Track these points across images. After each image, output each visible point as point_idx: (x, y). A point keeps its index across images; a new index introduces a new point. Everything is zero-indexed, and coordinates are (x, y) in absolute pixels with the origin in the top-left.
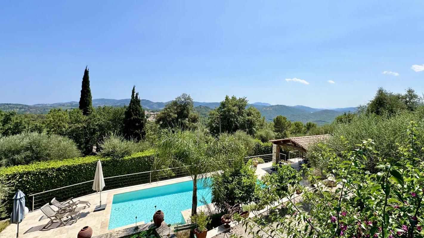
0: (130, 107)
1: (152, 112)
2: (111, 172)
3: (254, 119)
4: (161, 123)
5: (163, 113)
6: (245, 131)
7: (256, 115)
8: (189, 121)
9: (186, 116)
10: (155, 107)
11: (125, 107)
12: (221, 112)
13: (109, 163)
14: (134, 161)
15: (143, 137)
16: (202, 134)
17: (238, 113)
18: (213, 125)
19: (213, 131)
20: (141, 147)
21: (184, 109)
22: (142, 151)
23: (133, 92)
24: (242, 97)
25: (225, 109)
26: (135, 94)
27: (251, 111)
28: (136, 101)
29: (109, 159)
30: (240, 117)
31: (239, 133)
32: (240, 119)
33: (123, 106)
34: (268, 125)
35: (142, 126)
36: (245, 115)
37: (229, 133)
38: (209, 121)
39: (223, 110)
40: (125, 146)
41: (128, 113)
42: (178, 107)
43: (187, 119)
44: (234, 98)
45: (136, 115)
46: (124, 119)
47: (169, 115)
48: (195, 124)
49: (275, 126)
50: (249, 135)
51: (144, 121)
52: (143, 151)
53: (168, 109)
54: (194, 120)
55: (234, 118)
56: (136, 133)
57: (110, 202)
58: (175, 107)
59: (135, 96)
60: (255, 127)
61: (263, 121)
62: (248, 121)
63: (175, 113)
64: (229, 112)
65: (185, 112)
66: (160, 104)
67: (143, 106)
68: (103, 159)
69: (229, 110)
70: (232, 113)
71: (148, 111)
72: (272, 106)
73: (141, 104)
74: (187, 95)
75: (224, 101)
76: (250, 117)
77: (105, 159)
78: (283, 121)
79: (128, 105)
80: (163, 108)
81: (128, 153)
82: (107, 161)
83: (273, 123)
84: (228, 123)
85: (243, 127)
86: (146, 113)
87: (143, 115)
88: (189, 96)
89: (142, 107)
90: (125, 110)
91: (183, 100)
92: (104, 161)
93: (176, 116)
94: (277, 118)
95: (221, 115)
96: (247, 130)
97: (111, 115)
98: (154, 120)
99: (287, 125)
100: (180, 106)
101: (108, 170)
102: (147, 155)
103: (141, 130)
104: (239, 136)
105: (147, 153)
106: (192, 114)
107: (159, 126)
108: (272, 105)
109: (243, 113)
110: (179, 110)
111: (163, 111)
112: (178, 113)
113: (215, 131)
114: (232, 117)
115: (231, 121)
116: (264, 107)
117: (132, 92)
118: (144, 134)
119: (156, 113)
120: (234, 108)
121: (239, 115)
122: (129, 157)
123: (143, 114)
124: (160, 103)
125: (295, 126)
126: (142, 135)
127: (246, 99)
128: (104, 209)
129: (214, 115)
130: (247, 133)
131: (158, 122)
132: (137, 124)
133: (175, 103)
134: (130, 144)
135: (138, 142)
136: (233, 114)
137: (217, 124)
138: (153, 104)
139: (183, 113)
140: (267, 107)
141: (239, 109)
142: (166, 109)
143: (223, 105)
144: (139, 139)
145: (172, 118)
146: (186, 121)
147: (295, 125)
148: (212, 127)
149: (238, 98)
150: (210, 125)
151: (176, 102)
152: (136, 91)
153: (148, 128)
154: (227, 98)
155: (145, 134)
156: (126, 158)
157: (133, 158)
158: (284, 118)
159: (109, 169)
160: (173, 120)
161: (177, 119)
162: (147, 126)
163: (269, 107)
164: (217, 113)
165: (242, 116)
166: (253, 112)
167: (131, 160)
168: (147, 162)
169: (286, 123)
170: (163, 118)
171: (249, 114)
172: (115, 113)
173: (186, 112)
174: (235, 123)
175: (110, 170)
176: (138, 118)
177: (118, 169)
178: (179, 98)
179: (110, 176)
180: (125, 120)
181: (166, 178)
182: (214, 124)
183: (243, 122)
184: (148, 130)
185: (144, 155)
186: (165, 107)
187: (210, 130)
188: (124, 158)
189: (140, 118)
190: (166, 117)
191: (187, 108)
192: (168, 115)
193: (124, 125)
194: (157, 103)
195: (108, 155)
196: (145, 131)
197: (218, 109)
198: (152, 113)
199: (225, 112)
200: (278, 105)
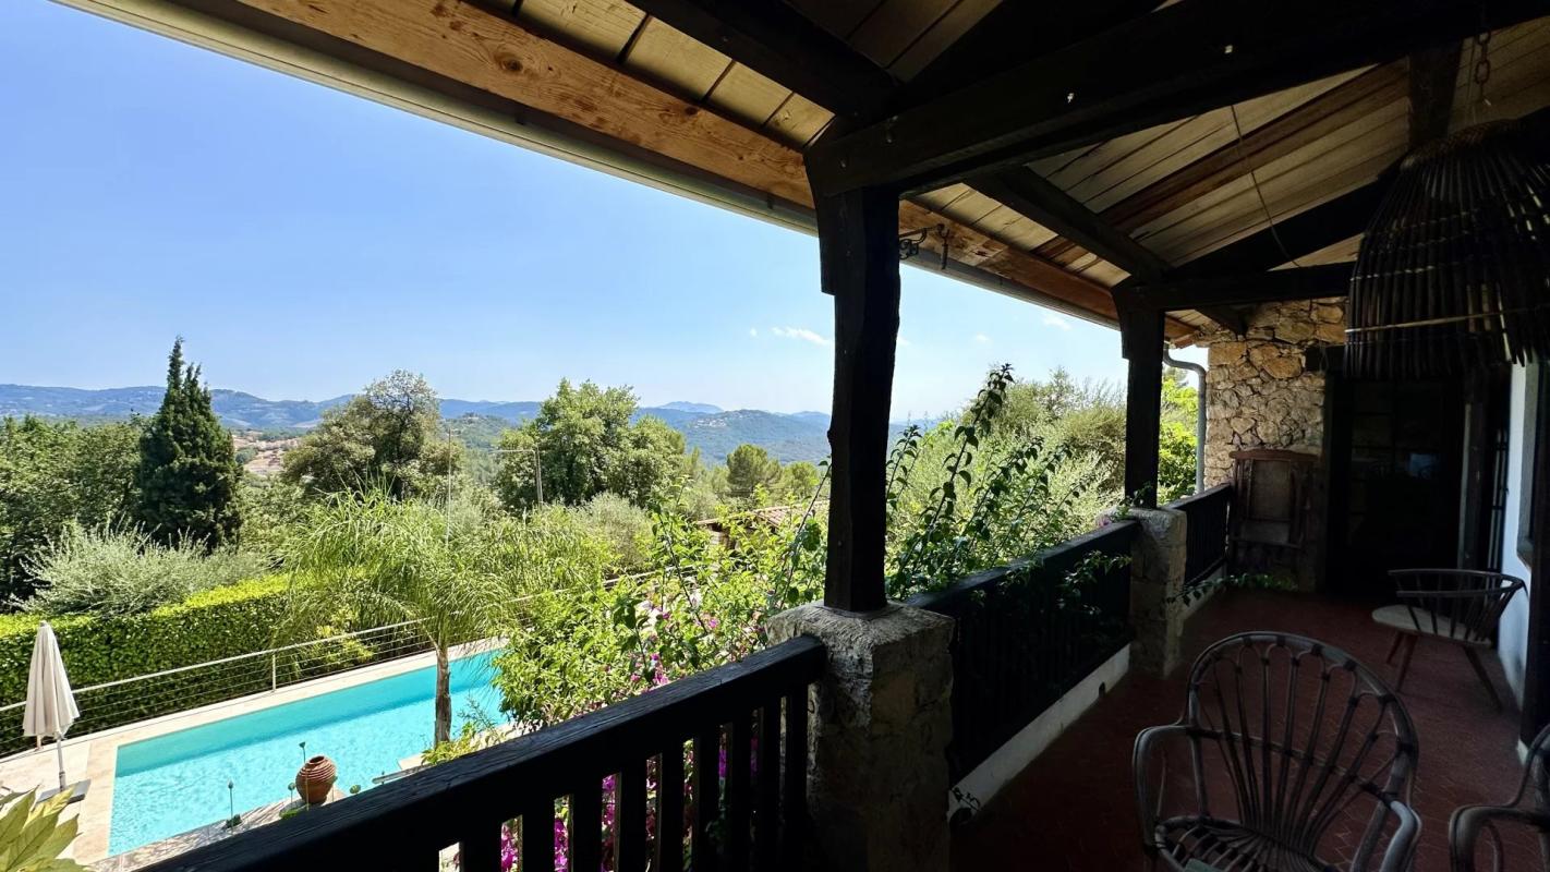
0: (163, 422)
1: (264, 438)
2: (95, 669)
3: (658, 456)
4: (308, 478)
5: (314, 444)
6: (628, 495)
7: (662, 444)
8: (423, 470)
9: (413, 454)
10: (277, 420)
11: (136, 422)
12: (543, 436)
13: (86, 636)
14: (201, 619)
15: (229, 535)
16: (475, 513)
17: (604, 438)
18: (515, 479)
19: (516, 502)
20: (224, 572)
21: (403, 427)
22: (231, 582)
23: (175, 364)
24: (617, 386)
25: (558, 425)
26: (184, 368)
27: (647, 431)
28: (193, 400)
29: (82, 621)
30: (611, 451)
31: (606, 503)
32: (612, 457)
33: (125, 416)
34: (711, 475)
35: (220, 494)
36: (626, 443)
37: (568, 503)
38: (502, 466)
39: (550, 428)
40: (156, 569)
41: (155, 448)
42: (376, 419)
43: (417, 463)
44: (588, 390)
45: (193, 450)
46: (137, 470)
47: (341, 450)
48: (448, 480)
49: (731, 479)
50: (636, 509)
51: (231, 476)
52: (234, 583)
53: (335, 429)
54: (443, 466)
55: (589, 456)
56: (199, 521)
57: (104, 773)
58: (366, 422)
59: (183, 377)
60: (658, 484)
61: (694, 461)
62: (638, 464)
63: (367, 443)
64: (572, 435)
65: (408, 437)
66: (296, 410)
67: (224, 420)
68: (57, 623)
69: (571, 431)
70: (580, 439)
71: (242, 435)
72: (727, 415)
73: (214, 412)
74: (410, 376)
75: (555, 397)
76: (643, 452)
77: (66, 624)
78: (756, 460)
79: (151, 413)
80: (313, 425)
81: (168, 593)
82: (75, 631)
83: (726, 470)
84: (569, 473)
85: (619, 486)
86: (238, 443)
87: (225, 453)
88: (420, 382)
89: (219, 423)
90: (138, 432)
91: (396, 393)
92: (64, 629)
93: (371, 451)
94: (738, 454)
95: (546, 447)
96: (634, 493)
97: (71, 453)
98: (276, 470)
99: (767, 475)
100: (389, 415)
101: (79, 661)
102: (258, 595)
103: (220, 509)
104: (605, 514)
105: (253, 589)
106: (433, 444)
107: (299, 492)
108: (725, 409)
109: (619, 439)
110: (381, 432)
111: (316, 437)
112: (375, 442)
113: (522, 500)
114: (584, 453)
115: (580, 466)
116: (701, 416)
117: (168, 362)
118: (234, 522)
119: (279, 443)
120: (589, 422)
121: (606, 445)
122: (177, 608)
123: (228, 445)
124: (296, 404)
125: (792, 477)
126: (227, 529)
127: (631, 393)
128: (80, 798)
129: (515, 445)
130: (632, 503)
131: (294, 475)
132: (201, 488)
133: (364, 407)
134: (179, 562)
135: (209, 552)
136: (587, 441)
137: (531, 476)
138: (267, 407)
139: (397, 442)
140: (711, 418)
141: (608, 425)
142: (327, 428)
143: (551, 412)
144: (213, 544)
145: (353, 461)
146: (412, 470)
147: (794, 471)
148: (513, 486)
149: (603, 389)
150: (504, 484)
151: (369, 404)
152: (186, 358)
153: (248, 501)
154: (563, 391)
155: (239, 524)
156: (164, 611)
157: (195, 611)
158: (759, 453)
159: (86, 659)
160: (358, 468)
161: (375, 462)
162: (246, 493)
163: (715, 417)
164: (530, 440)
165: (617, 447)
166: (653, 436)
167: (186, 617)
168: (257, 620)
169: (765, 467)
170: (315, 463)
171: (639, 443)
172: (90, 447)
173: (411, 439)
174: (593, 472)
175: (90, 662)
176: (202, 464)
177: (127, 657)
178: (382, 385)
179: (93, 683)
180: (142, 474)
181: (337, 669)
182: (518, 477)
183: (619, 469)
184: (248, 510)
185: (241, 596)
186: (322, 421)
187: (505, 498)
188: (156, 613)
189: (215, 463)
190: (328, 457)
191: (415, 424)
192: (335, 451)
193: (138, 492)
194: (284, 404)
195: (79, 607)
196: (236, 514)
197: (533, 426)
198: (263, 445)
199: (556, 434)
200: (743, 412)
